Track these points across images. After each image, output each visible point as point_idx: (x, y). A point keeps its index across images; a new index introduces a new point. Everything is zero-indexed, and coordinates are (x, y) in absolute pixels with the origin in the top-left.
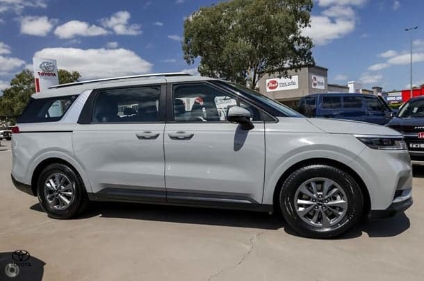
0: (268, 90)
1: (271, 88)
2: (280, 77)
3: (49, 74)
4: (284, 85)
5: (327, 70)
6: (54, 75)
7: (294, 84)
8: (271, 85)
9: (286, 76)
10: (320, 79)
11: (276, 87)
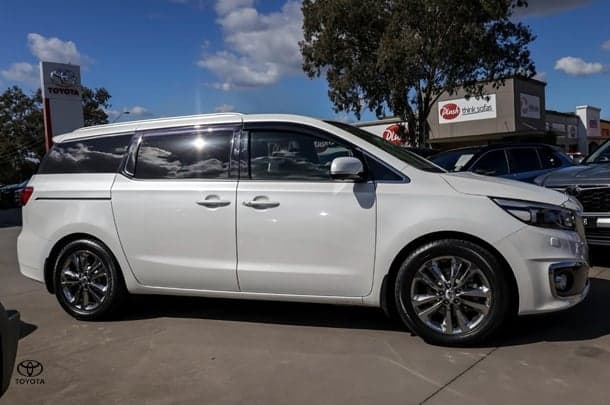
0: (442, 121)
1: (446, 117)
2: (467, 97)
3: (67, 91)
4: (470, 111)
5: (544, 84)
6: (77, 93)
7: (489, 109)
8: (447, 112)
9: (479, 94)
10: (535, 101)
11: (456, 115)
